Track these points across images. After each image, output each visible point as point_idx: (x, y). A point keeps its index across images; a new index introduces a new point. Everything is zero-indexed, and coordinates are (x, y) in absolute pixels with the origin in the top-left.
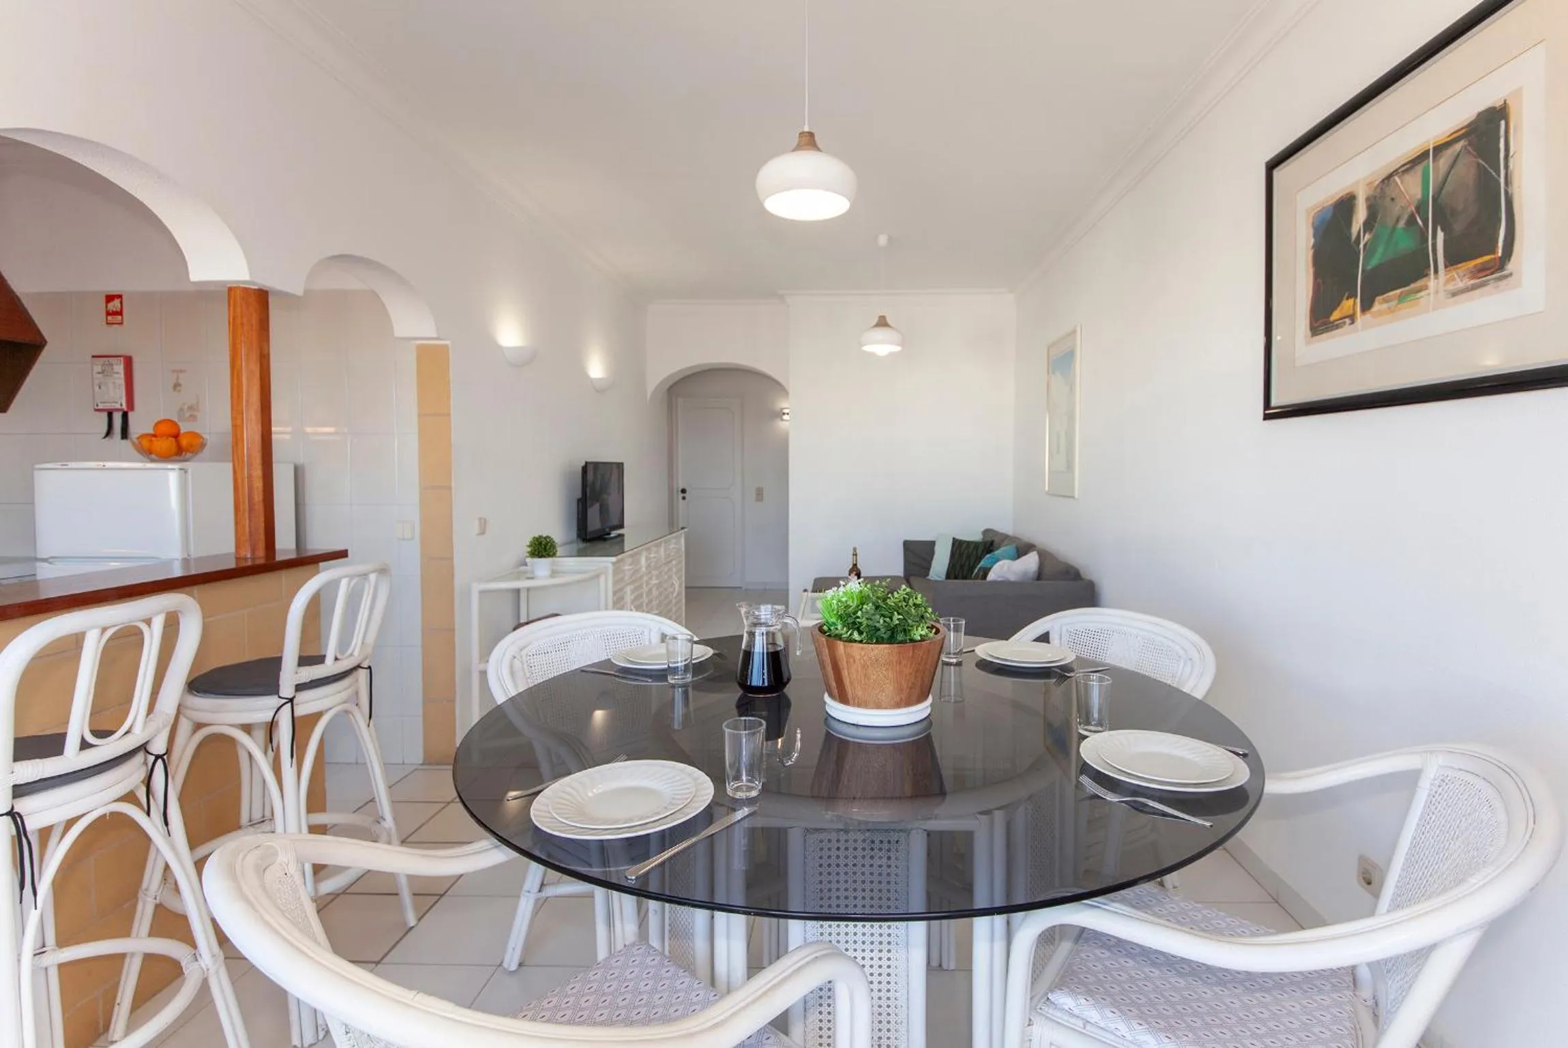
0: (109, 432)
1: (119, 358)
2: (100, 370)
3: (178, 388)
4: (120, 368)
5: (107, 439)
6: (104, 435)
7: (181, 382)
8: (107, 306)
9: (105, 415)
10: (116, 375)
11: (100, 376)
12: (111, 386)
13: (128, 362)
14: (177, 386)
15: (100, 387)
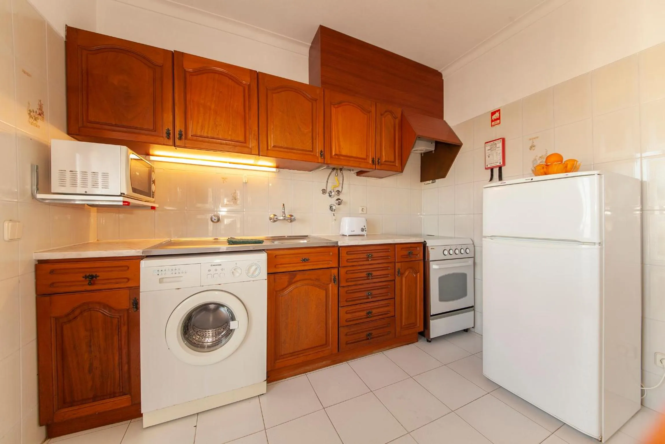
0: (491, 179)
1: (499, 140)
2: (489, 149)
3: (533, 148)
4: (500, 145)
5: (490, 182)
6: (489, 180)
7: (534, 144)
8: (492, 118)
9: (489, 171)
10: (497, 149)
11: (489, 151)
12: (495, 155)
13: (503, 140)
14: (532, 147)
15: (489, 157)
